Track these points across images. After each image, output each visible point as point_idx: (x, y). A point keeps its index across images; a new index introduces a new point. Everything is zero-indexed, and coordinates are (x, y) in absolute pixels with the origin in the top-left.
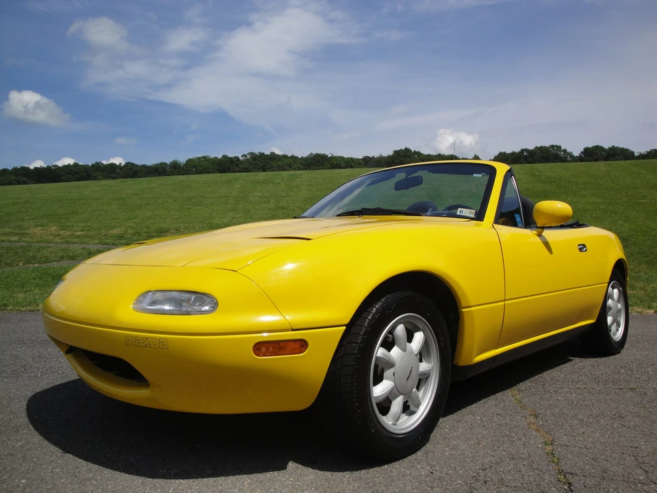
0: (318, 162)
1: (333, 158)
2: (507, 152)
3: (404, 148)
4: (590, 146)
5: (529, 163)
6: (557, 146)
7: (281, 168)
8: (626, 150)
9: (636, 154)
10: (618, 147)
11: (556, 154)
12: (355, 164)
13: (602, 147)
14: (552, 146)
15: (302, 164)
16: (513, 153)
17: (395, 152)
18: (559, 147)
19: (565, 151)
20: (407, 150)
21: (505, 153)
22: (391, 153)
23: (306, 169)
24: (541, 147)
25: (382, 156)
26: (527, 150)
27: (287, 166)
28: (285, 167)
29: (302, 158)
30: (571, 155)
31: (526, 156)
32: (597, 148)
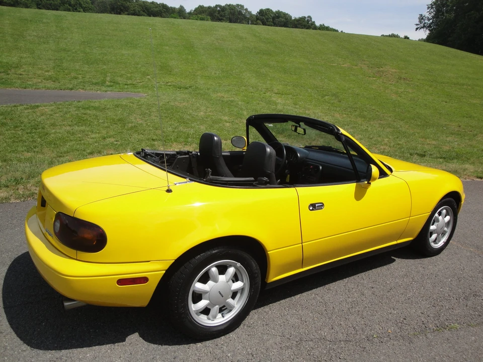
2: (205, 6)
6: (241, 5)
8: (287, 14)
9: (293, 18)
10: (282, 12)
11: (240, 11)
13: (271, 10)
14: (238, 5)
16: (209, 7)
18: (242, 6)
19: (246, 10)
24: (230, 5)
26: (219, 6)
30: (250, 13)
31: (219, 11)
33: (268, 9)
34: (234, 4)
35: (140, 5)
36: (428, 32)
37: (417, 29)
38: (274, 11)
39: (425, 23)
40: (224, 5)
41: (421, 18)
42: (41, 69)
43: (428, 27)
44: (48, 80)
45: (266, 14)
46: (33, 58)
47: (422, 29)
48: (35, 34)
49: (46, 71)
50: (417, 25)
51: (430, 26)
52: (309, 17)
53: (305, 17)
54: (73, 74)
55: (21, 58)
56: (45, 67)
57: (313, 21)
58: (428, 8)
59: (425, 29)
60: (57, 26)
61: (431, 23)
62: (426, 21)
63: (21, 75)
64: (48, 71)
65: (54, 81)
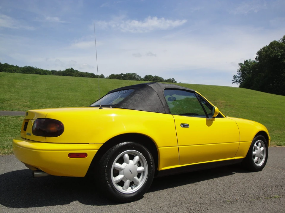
0: (29, 70)
1: (36, 69)
3: (70, 68)
4: (148, 75)
5: (124, 79)
6: (135, 74)
7: (11, 71)
8: (161, 78)
9: (164, 80)
10: (158, 77)
11: (134, 76)
12: (48, 73)
13: (152, 76)
14: (133, 74)
15: (21, 70)
16: (117, 75)
17: (67, 69)
18: (136, 74)
19: (138, 76)
20: (72, 69)
21: (114, 74)
22: (65, 70)
23: (23, 73)
24: (129, 74)
25: (60, 71)
26: (123, 74)
27: (14, 71)
28: (13, 71)
29: (21, 68)
30: (140, 77)
31: (123, 77)
32: (150, 76)
33: (150, 75)
34: (131, 73)
35: (79, 74)
36: (239, 84)
37: (233, 82)
38: (153, 76)
39: (237, 79)
40: (125, 74)
41: (235, 77)
43: (239, 82)
44: (25, 107)
45: (149, 78)
46: (18, 96)
47: (236, 83)
48: (20, 84)
49: (25, 103)
50: (233, 80)
51: (240, 81)
52: (173, 79)
53: (171, 79)
55: (12, 96)
56: (24, 100)
57: (175, 81)
58: (238, 72)
59: (237, 83)
60: (33, 81)
61: (240, 79)
62: (238, 79)
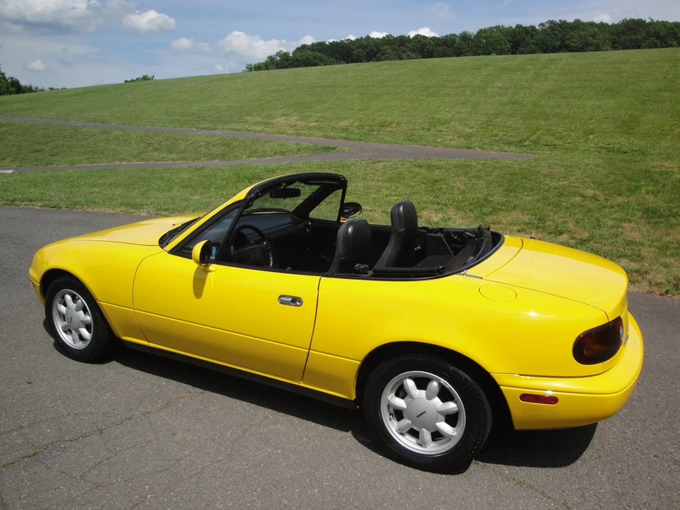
42: (466, 125)
54: (495, 132)
63: (441, 131)
64: (471, 128)
65: (466, 139)
